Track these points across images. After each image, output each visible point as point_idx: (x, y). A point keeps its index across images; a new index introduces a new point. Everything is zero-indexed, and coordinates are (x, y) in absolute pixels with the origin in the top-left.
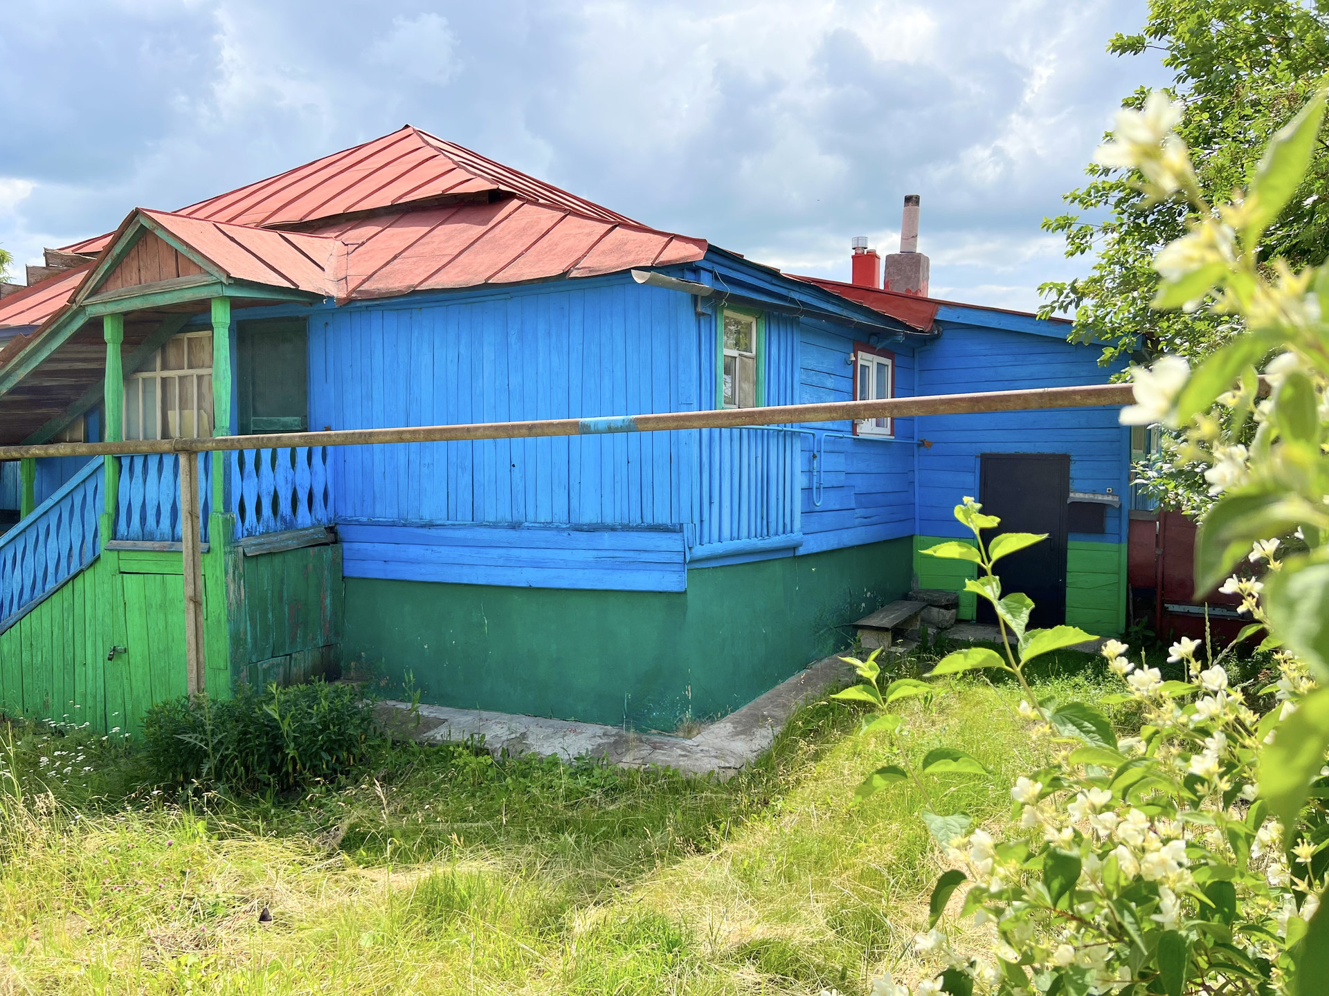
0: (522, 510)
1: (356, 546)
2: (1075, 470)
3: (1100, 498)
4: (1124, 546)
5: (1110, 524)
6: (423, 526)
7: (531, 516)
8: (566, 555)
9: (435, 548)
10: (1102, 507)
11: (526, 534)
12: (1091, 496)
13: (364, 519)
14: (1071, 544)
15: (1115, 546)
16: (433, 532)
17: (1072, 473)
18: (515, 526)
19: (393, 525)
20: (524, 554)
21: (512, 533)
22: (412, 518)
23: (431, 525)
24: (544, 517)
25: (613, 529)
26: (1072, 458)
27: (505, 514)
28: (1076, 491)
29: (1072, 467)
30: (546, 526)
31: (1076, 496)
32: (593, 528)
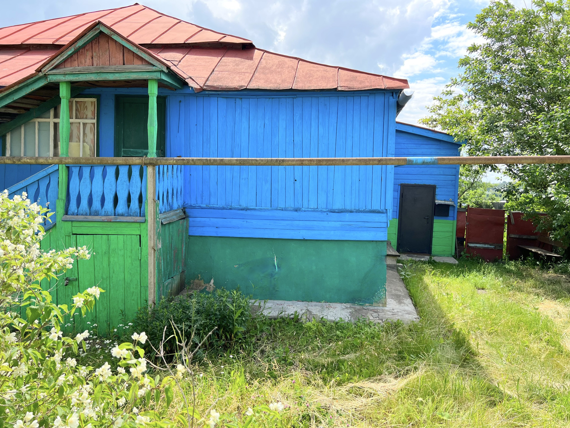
0: (300, 201)
1: (198, 219)
2: (438, 191)
3: (447, 203)
4: (455, 222)
5: (451, 213)
6: (242, 210)
7: (305, 205)
8: (325, 224)
9: (248, 221)
10: (448, 206)
11: (303, 214)
12: (444, 202)
13: (204, 206)
14: (435, 221)
15: (452, 221)
16: (249, 212)
17: (437, 193)
18: (296, 210)
19: (223, 209)
20: (301, 223)
21: (295, 213)
22: (234, 205)
23: (247, 209)
24: (313, 205)
25: (351, 212)
26: (437, 187)
27: (290, 204)
28: (437, 200)
29: (437, 190)
30: (314, 210)
31: (438, 202)
32: (341, 211)
